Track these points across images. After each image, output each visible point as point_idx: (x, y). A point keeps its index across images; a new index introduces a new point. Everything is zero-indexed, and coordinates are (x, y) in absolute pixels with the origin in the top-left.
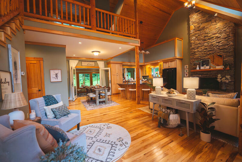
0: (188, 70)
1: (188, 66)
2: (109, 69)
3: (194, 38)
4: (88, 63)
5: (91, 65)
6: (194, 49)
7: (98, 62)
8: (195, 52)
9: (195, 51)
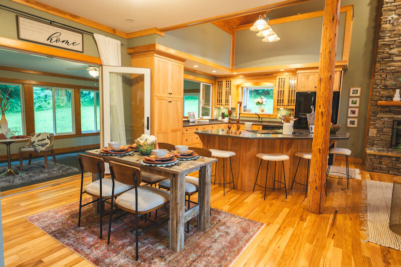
0: (358, 100)
1: (359, 89)
2: (146, 72)
3: (395, 17)
4: (52, 30)
5: (64, 45)
6: (391, 46)
7: (98, 37)
8: (391, 54)
9: (393, 51)
